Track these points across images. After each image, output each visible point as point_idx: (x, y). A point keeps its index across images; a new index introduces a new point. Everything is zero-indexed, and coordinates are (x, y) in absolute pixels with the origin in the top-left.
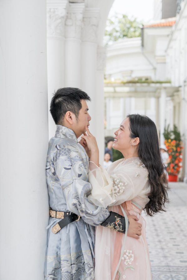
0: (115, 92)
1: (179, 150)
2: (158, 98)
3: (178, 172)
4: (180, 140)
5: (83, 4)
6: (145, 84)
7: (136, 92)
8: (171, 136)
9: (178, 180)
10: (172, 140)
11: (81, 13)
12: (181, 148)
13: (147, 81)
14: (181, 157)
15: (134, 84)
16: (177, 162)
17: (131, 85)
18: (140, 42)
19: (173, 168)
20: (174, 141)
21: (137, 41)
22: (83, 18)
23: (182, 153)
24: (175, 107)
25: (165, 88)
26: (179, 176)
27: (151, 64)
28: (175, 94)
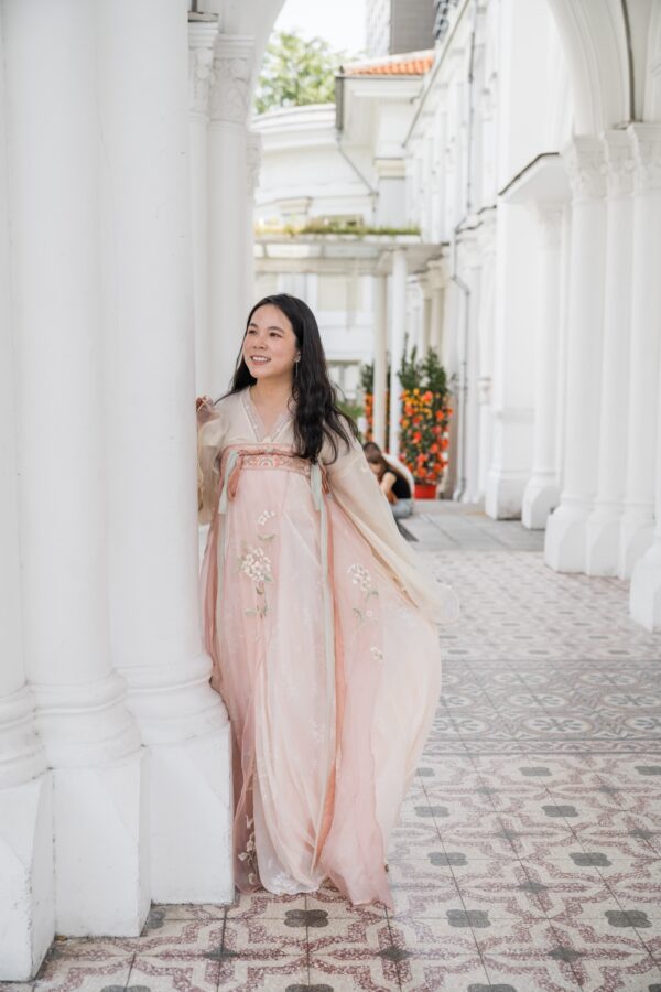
0: (266, 257)
1: (440, 417)
2: (385, 275)
3: (438, 477)
4: (443, 392)
5: (216, 25)
6: (351, 237)
7: (322, 258)
8: (421, 378)
9: (437, 495)
10: (423, 391)
11: (210, 48)
12: (445, 411)
13: (353, 227)
14: (446, 435)
15: (320, 237)
16: (434, 449)
17: (310, 237)
18: (332, 116)
19: (425, 465)
20: (429, 394)
21: (325, 115)
22: (215, 59)
23: (449, 427)
24: (428, 302)
25: (404, 248)
26: (441, 488)
27: (363, 180)
28: (431, 264)
